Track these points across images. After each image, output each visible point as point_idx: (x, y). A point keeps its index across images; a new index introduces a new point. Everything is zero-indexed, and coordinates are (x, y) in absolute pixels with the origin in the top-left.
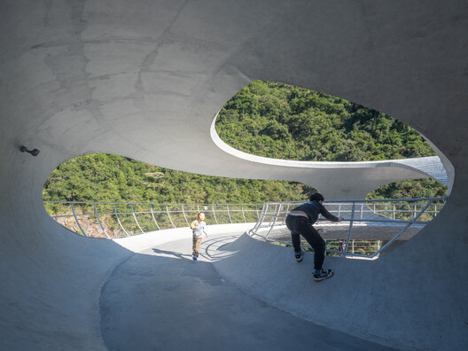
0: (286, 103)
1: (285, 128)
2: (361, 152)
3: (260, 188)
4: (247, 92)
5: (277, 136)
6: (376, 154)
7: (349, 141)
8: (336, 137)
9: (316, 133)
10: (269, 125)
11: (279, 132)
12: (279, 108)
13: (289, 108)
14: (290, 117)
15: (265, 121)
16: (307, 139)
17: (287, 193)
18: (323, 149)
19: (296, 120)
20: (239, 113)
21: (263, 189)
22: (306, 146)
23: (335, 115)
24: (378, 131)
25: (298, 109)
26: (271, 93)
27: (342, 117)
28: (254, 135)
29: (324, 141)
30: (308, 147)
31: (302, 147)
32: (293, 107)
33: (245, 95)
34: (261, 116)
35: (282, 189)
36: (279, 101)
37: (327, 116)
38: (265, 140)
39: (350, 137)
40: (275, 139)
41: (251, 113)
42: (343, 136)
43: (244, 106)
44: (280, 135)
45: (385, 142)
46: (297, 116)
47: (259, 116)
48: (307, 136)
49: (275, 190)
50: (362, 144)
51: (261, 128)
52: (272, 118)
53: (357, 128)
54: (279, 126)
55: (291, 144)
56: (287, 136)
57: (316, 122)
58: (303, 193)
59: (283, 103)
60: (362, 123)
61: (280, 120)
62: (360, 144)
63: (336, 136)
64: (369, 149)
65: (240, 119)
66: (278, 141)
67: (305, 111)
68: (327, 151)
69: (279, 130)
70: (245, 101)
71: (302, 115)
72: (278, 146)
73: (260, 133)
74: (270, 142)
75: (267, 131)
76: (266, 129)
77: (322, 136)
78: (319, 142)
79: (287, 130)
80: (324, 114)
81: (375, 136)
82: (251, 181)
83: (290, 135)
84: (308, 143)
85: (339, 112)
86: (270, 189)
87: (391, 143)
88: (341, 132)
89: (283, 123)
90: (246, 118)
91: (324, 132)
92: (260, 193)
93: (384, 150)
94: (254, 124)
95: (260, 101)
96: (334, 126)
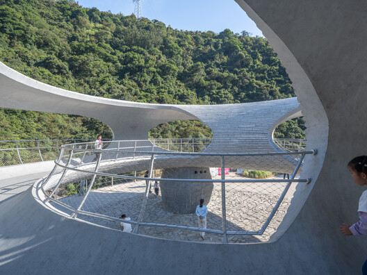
0: (66, 43)
1: (66, 65)
2: (130, 96)
3: (36, 119)
4: (20, 19)
5: (56, 71)
6: (140, 98)
7: (122, 86)
8: (112, 82)
9: (95, 75)
10: (47, 59)
11: (59, 68)
12: (59, 45)
13: (69, 48)
14: (71, 56)
15: (43, 55)
16: (87, 79)
17: (66, 125)
18: (101, 89)
19: (76, 60)
20: (9, 38)
21: (39, 120)
22: (86, 84)
23: (111, 64)
24: (142, 82)
25: (78, 51)
26: (50, 30)
27: (116, 66)
28: (29, 65)
29: (102, 83)
30: (88, 86)
31: (82, 85)
32: (74, 48)
33: (18, 22)
34: (39, 48)
35: (61, 121)
36: (59, 40)
37: (105, 63)
38: (42, 72)
39: (122, 83)
40: (54, 73)
41: (25, 42)
42: (117, 82)
43: (17, 32)
44: (60, 71)
45: (146, 91)
46: (77, 57)
47: (35, 48)
48: (87, 76)
49: (54, 122)
50: (132, 90)
51: (38, 60)
52: (51, 54)
53: (127, 77)
54: (60, 63)
55: (71, 80)
56: (68, 73)
57: (95, 66)
58: (83, 125)
59: (63, 42)
60: (131, 75)
61: (60, 56)
62: (130, 90)
63: (112, 80)
64: (136, 94)
65: (11, 45)
66: (58, 76)
67: (85, 55)
68: (104, 92)
69: (58, 66)
70: (18, 29)
71: (82, 57)
72: (58, 80)
73: (37, 65)
74: (49, 75)
75: (46, 64)
76: (44, 62)
77: (100, 79)
78: (98, 83)
79: (67, 67)
80: (102, 61)
81: (140, 85)
82: (24, 112)
83: (70, 72)
84: (88, 82)
85: (114, 63)
86: (47, 120)
87: (150, 92)
88: (116, 78)
89: (63, 60)
90: (19, 46)
91: (102, 76)
92: (36, 124)
93: (146, 96)
94: (30, 54)
95: (37, 33)
96: (110, 73)
